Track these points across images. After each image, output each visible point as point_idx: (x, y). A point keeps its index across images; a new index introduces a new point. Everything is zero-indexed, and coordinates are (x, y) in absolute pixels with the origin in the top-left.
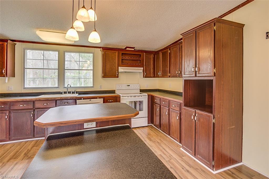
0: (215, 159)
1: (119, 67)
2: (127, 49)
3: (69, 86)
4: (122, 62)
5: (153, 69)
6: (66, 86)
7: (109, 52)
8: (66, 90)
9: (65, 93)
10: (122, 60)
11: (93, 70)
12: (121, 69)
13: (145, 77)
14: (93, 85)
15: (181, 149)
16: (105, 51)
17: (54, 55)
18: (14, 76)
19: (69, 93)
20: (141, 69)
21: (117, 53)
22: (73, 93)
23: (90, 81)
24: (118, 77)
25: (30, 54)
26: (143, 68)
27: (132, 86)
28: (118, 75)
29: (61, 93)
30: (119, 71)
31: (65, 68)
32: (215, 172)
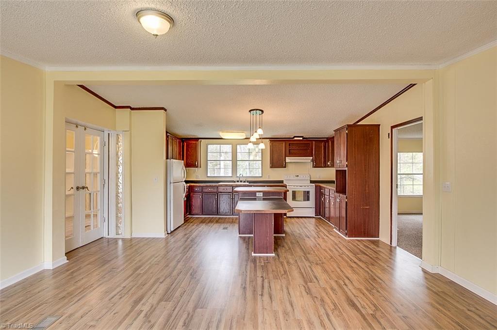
0: (348, 229)
1: (286, 158)
2: (295, 139)
3: (241, 176)
4: (289, 152)
5: (324, 158)
6: (238, 175)
7: (277, 144)
8: (238, 179)
9: (238, 181)
10: (289, 150)
11: (262, 161)
12: (288, 160)
13: (315, 167)
14: (262, 175)
15: (334, 229)
16: (273, 142)
17: (228, 148)
18: (201, 167)
19: (241, 181)
20: (309, 159)
21: (284, 143)
22: (244, 182)
23: (258, 171)
24: (285, 167)
25: (211, 148)
26: (312, 158)
27: (301, 177)
28: (285, 165)
29: (235, 182)
30: (287, 161)
31: (238, 159)
32: (347, 238)
